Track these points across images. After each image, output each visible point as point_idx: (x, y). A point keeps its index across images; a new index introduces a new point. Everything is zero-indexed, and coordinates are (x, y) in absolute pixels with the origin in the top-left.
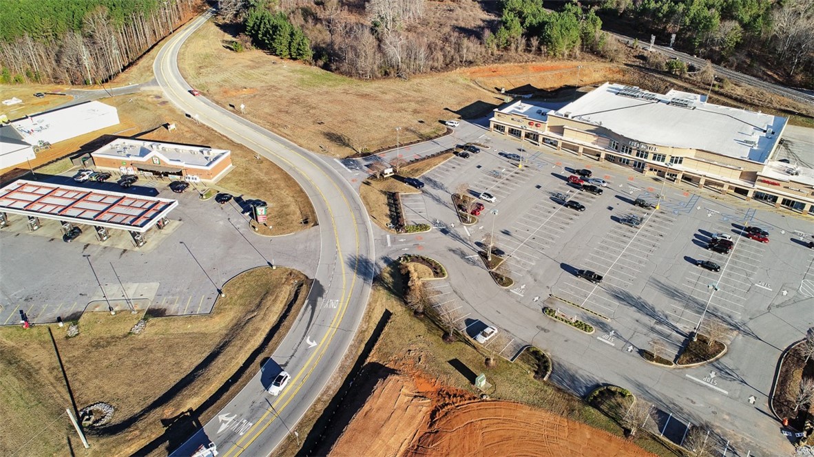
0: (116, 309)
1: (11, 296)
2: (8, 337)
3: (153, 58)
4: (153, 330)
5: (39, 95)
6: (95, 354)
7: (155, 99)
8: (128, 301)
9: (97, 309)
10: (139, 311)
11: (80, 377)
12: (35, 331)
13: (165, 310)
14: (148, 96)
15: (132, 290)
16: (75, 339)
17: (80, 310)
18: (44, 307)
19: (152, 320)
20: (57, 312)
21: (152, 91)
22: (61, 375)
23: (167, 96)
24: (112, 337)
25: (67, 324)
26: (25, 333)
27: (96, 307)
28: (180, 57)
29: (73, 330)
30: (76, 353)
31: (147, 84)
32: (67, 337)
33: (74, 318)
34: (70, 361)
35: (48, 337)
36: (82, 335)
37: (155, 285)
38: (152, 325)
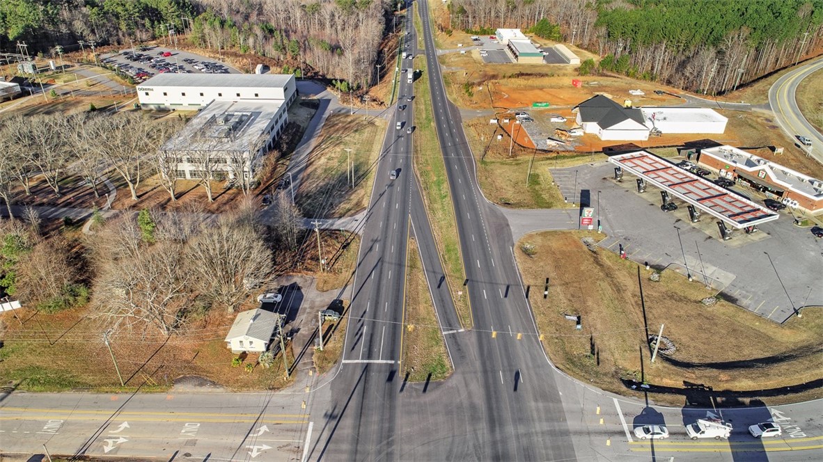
0: (694, 278)
1: (616, 231)
2: (608, 258)
3: (771, 84)
4: (722, 310)
5: (658, 93)
6: (668, 303)
7: (764, 121)
8: (705, 277)
9: (678, 271)
10: (713, 289)
11: (654, 311)
12: (628, 263)
13: (737, 300)
14: (758, 117)
15: (710, 270)
16: (655, 283)
17: (663, 264)
18: (638, 250)
19: (723, 301)
20: (646, 258)
21: (764, 114)
22: (640, 302)
23: (778, 122)
24: (685, 298)
25: (652, 270)
26: (620, 261)
27: (677, 269)
28: (800, 89)
29: (655, 276)
30: (654, 294)
31: (760, 106)
32: (650, 279)
33: (659, 269)
34: (648, 297)
35: (635, 271)
36: (661, 283)
37: (732, 277)
38: (722, 305)
